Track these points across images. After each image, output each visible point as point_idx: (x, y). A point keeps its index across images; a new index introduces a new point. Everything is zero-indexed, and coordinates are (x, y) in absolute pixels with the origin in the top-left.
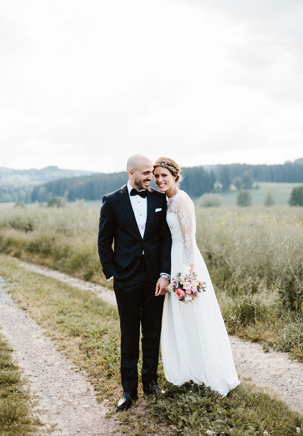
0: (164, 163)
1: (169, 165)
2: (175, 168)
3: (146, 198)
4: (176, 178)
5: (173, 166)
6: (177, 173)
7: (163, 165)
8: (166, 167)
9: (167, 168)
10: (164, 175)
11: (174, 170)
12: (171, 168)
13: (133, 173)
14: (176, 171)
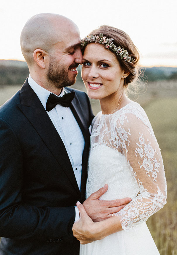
10: (103, 65)
11: (127, 57)
12: (120, 51)
13: (45, 55)
14: (131, 61)
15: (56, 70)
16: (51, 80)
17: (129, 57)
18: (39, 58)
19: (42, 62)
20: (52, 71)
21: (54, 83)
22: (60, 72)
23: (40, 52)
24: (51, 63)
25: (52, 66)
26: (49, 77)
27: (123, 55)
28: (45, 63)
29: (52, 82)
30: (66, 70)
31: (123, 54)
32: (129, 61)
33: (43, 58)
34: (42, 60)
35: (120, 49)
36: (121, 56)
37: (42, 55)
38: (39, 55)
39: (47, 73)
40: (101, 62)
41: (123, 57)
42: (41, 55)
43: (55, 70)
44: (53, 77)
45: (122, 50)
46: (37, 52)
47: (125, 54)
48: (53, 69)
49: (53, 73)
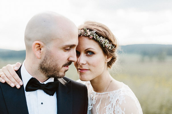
0: (91, 30)
1: (100, 35)
2: (110, 41)
3: (55, 95)
4: (109, 60)
5: (107, 38)
6: (112, 51)
7: (89, 33)
8: (93, 39)
9: (96, 41)
10: (89, 53)
11: (108, 45)
12: (102, 40)
13: (42, 47)
14: (112, 48)
15: (50, 63)
16: (41, 70)
17: (110, 45)
18: (37, 49)
19: (39, 53)
20: (46, 62)
21: (44, 72)
22: (52, 66)
23: (39, 44)
24: (47, 56)
25: (47, 59)
26: (41, 66)
27: (104, 44)
28: (41, 54)
29: (42, 71)
30: (59, 66)
31: (104, 42)
32: (110, 48)
33: (41, 49)
34: (39, 51)
35: (102, 39)
36: (103, 44)
37: (41, 47)
38: (38, 47)
39: (40, 63)
40: (87, 50)
41: (105, 45)
42: (39, 46)
43: (48, 63)
44: (44, 67)
45: (103, 39)
46: (36, 44)
47: (106, 43)
48: (47, 61)
49: (45, 65)
